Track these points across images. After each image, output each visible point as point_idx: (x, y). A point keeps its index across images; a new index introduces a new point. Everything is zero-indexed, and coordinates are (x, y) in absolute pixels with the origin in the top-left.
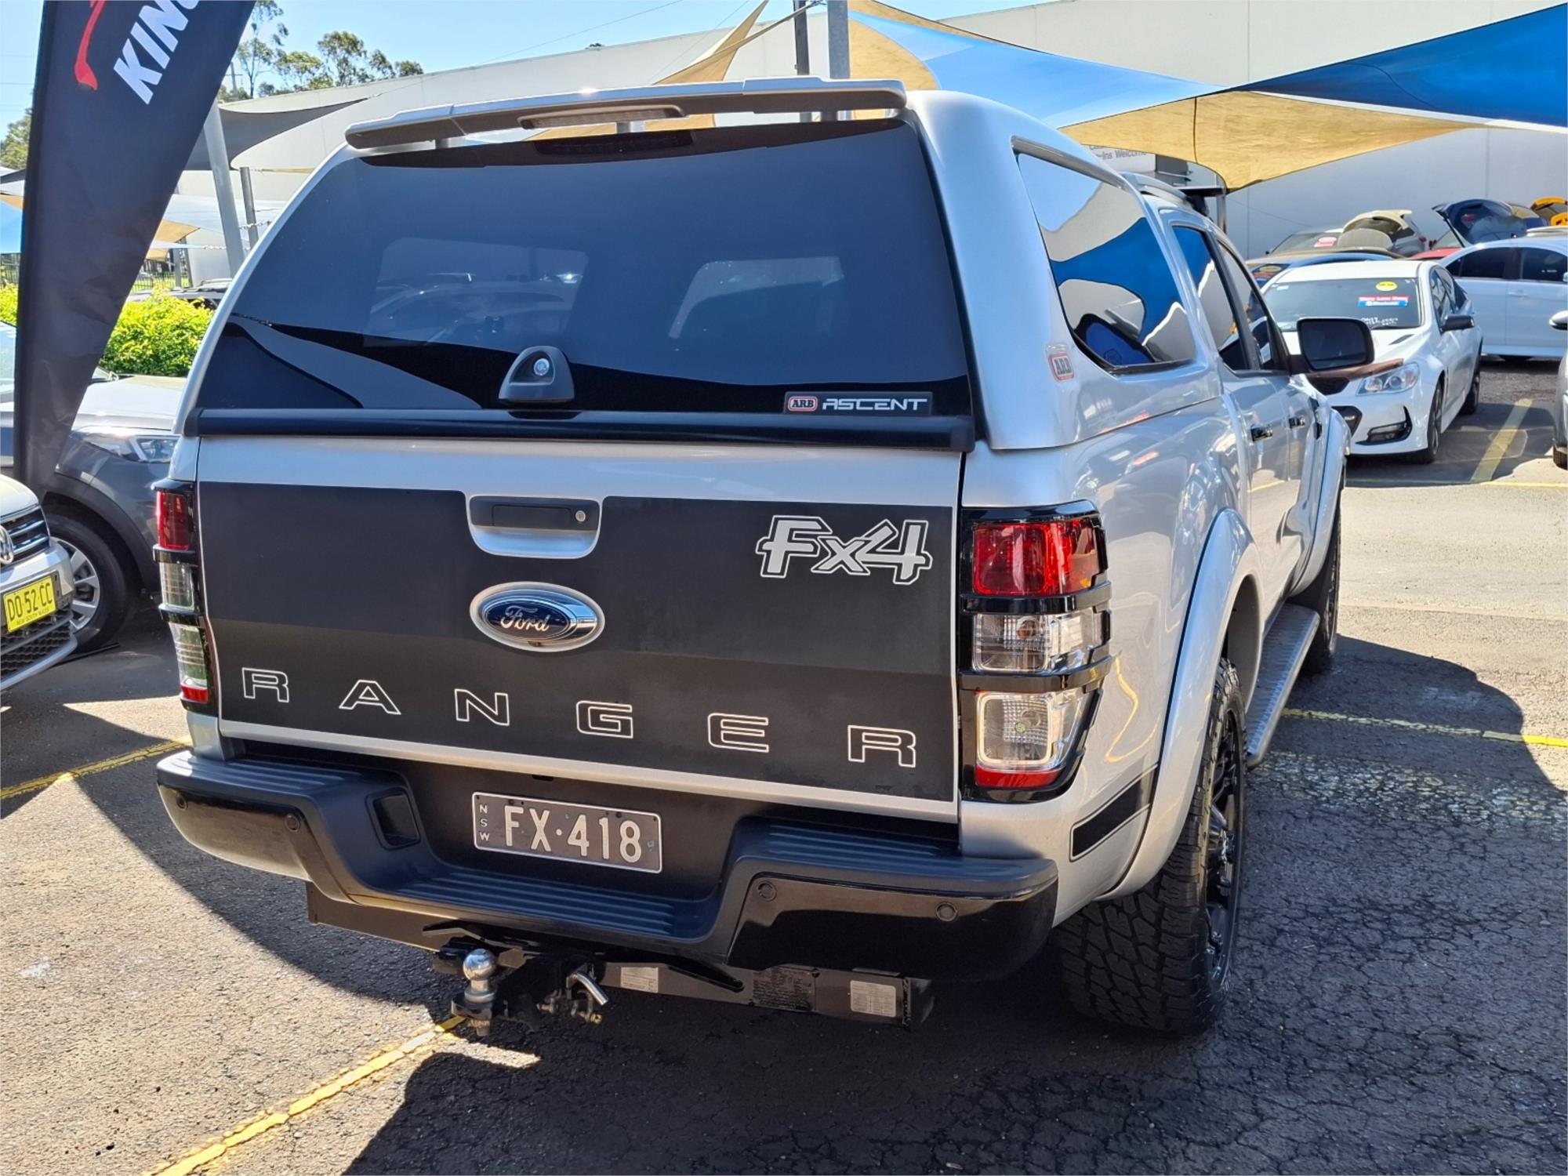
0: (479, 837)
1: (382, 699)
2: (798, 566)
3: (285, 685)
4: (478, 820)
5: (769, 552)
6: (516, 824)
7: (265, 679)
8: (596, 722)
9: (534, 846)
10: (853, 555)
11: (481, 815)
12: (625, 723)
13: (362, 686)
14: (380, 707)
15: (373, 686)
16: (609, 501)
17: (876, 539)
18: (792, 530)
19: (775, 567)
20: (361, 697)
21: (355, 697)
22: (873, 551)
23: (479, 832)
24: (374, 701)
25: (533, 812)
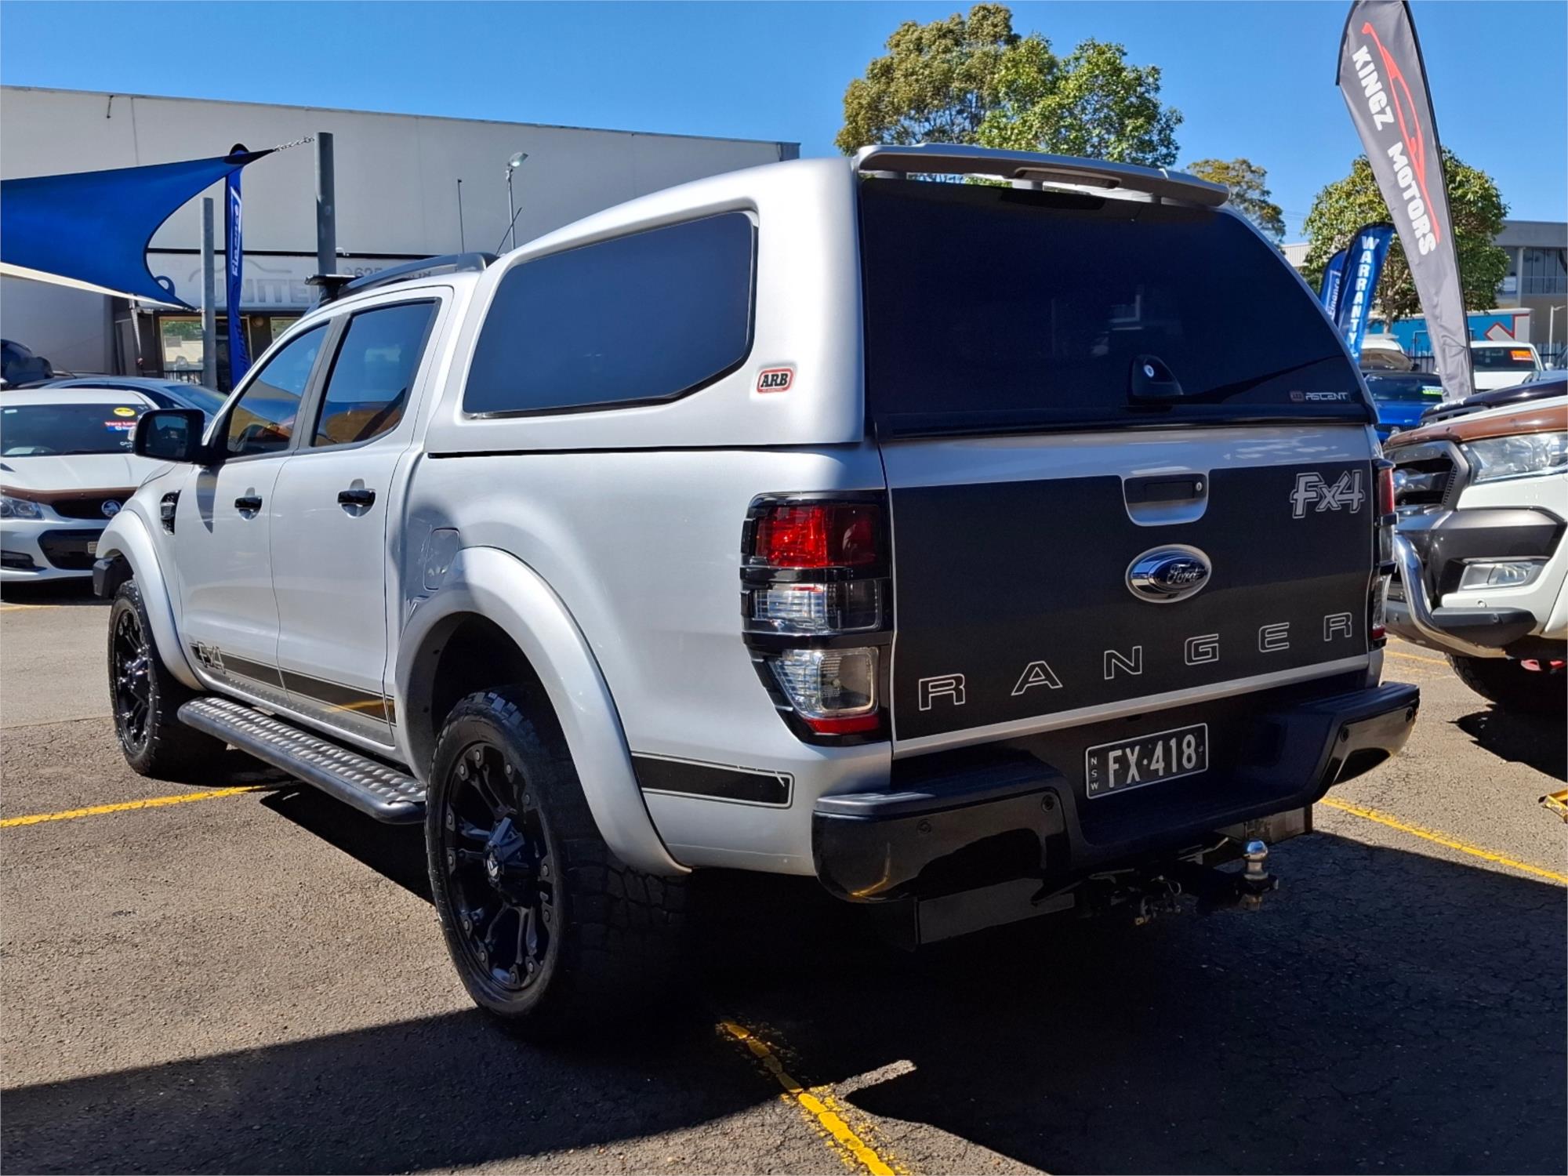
0: (1090, 787)
1: (1048, 677)
2: (1310, 506)
3: (962, 687)
4: (1090, 771)
5: (1296, 500)
6: (1117, 766)
7: (942, 685)
8: (1198, 654)
9: (1129, 781)
10: (1333, 497)
11: (1092, 768)
12: (1214, 648)
13: (1033, 667)
14: (1046, 684)
15: (1041, 667)
16: (1213, 473)
17: (1343, 484)
18: (1307, 483)
19: (1299, 510)
20: (1030, 680)
21: (1026, 680)
22: (1341, 493)
23: (1090, 783)
24: (1042, 680)
25: (1128, 751)
